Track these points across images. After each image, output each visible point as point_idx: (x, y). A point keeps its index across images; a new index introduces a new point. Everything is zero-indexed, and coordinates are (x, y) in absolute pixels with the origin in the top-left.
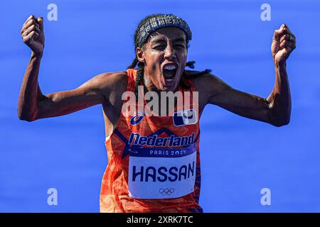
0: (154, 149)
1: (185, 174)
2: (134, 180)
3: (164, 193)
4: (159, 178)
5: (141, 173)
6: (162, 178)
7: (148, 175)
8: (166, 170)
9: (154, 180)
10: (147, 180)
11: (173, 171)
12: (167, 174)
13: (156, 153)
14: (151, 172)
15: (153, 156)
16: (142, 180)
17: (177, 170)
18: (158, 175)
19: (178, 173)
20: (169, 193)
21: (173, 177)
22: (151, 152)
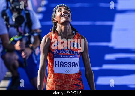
0: (63, 55)
1: (74, 65)
2: (56, 66)
3: (66, 72)
4: (64, 66)
5: (58, 64)
6: (66, 66)
7: (60, 65)
8: (67, 63)
9: (63, 67)
10: (60, 67)
11: (70, 63)
12: (68, 64)
13: (64, 56)
14: (62, 64)
15: (63, 58)
16: (58, 67)
17: (71, 63)
18: (64, 65)
19: (71, 64)
20: (68, 72)
21: (70, 66)
22: (62, 56)
